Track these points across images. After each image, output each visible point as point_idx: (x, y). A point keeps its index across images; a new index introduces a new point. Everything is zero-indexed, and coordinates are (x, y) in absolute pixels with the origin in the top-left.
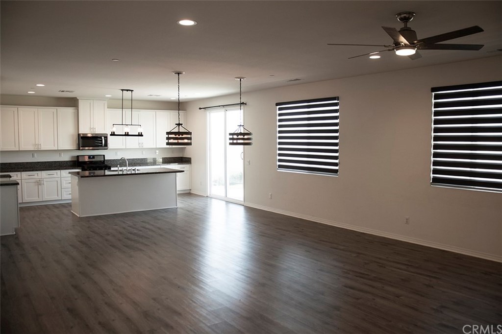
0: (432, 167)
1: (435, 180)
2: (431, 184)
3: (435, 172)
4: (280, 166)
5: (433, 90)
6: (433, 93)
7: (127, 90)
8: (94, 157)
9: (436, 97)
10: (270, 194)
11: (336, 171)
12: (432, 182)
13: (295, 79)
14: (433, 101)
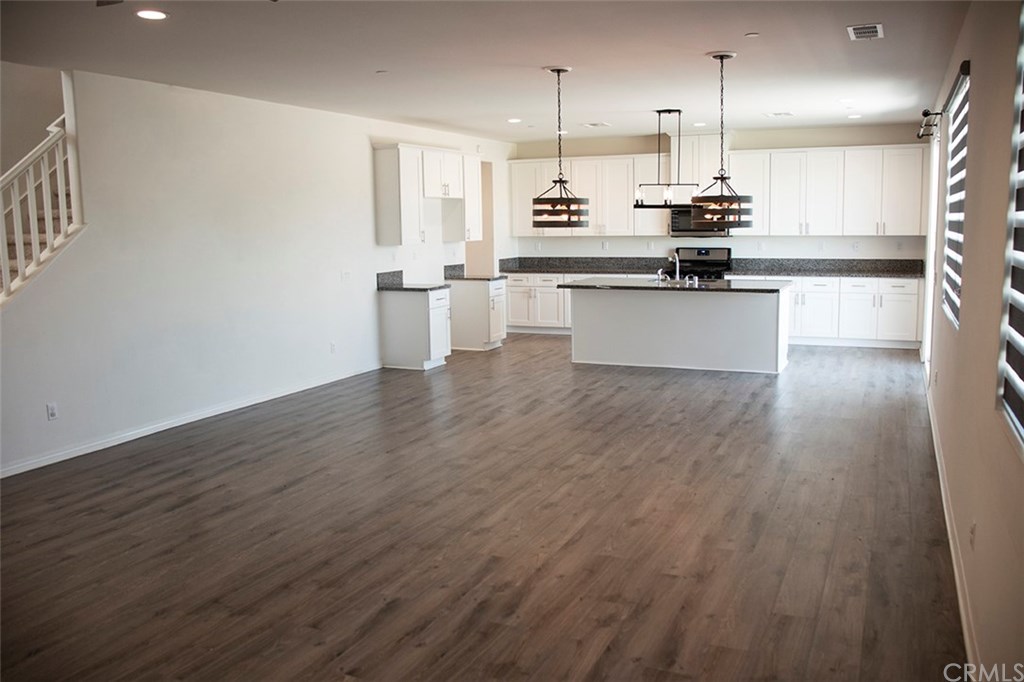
7: (669, 111)
8: (707, 251)
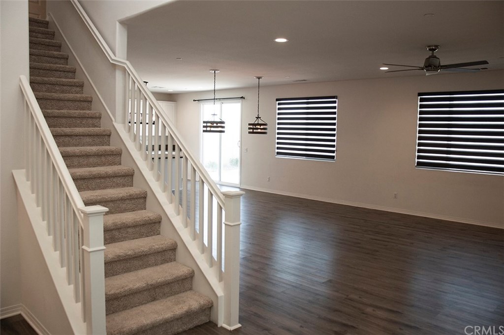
0: (417, 154)
1: (419, 164)
2: (416, 166)
3: (419, 157)
4: (278, 153)
5: (420, 94)
6: (419, 97)
9: (422, 100)
10: (268, 177)
11: (333, 157)
12: (417, 165)
13: (303, 79)
14: (419, 103)
